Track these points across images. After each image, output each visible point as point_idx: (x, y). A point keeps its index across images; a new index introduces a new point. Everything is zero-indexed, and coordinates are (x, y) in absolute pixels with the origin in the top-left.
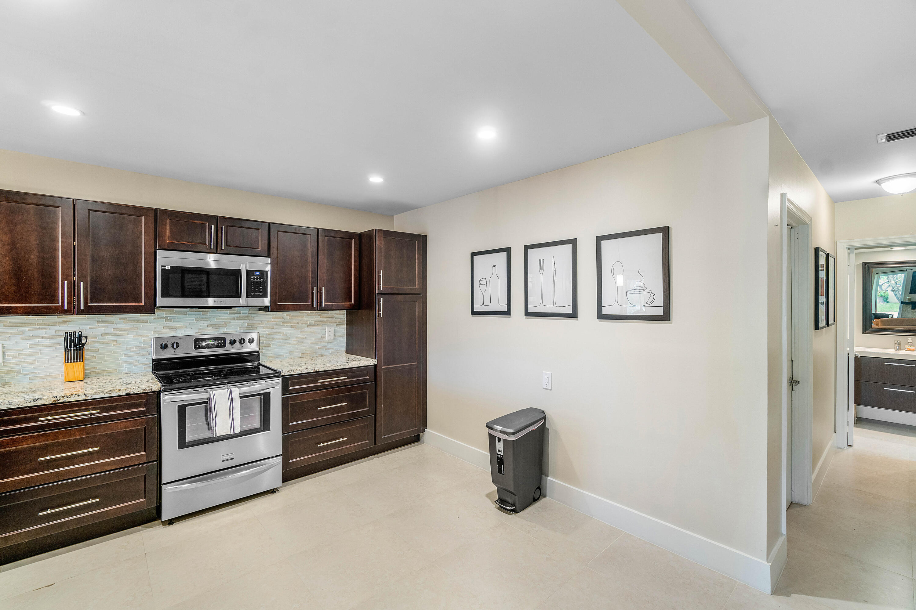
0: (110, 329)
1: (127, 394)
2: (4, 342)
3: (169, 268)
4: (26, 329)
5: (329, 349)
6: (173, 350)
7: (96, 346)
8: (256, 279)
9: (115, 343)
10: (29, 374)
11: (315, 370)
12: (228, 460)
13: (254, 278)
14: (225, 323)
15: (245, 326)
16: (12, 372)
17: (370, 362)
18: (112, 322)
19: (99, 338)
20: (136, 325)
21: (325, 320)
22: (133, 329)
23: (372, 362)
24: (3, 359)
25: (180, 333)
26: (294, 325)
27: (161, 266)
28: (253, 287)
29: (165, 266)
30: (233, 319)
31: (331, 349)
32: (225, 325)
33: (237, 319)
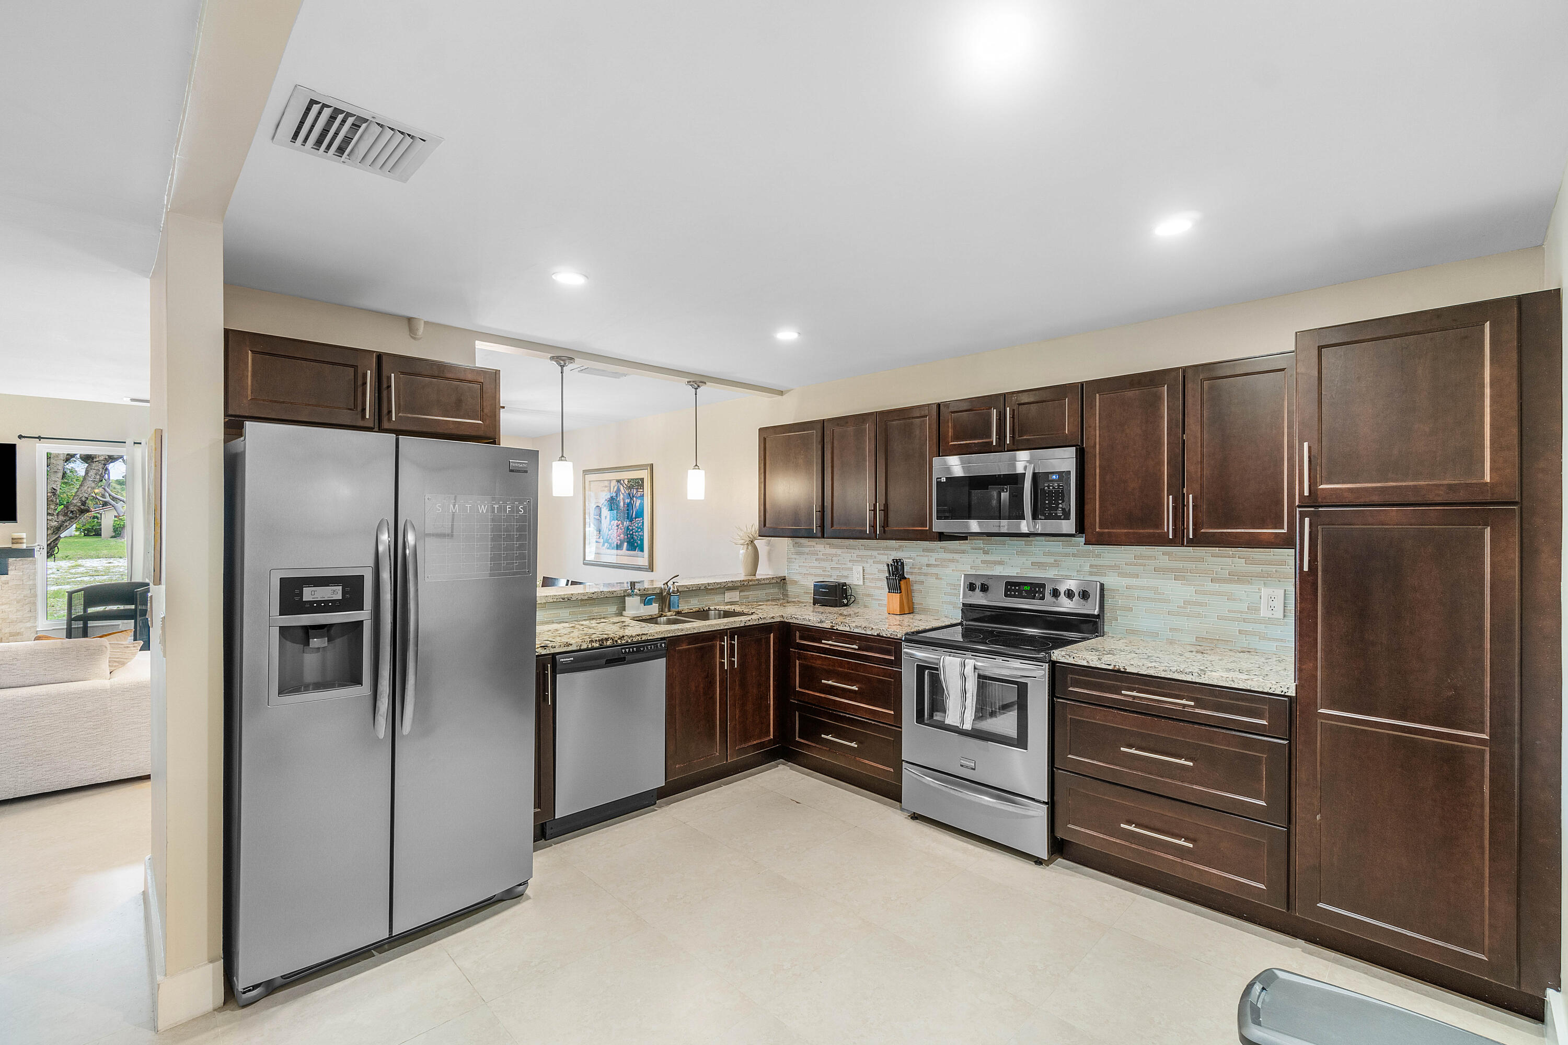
0: (932, 558)
1: (878, 635)
2: (865, 565)
3: (945, 481)
4: (875, 553)
5: (1269, 639)
6: (981, 594)
7: (922, 578)
8: (1051, 488)
9: (937, 577)
10: (878, 600)
11: (1117, 667)
12: (967, 767)
13: (1048, 487)
14: (1055, 561)
15: (1087, 568)
16: (869, 595)
17: (1270, 685)
18: (932, 551)
19: (925, 570)
20: (956, 556)
21: (1258, 569)
22: (952, 561)
23: (1275, 687)
24: (864, 582)
25: (998, 571)
26: (1179, 575)
27: (937, 478)
28: (1047, 502)
29: (941, 478)
30: (1067, 555)
31: (1277, 640)
32: (1056, 564)
33: (1074, 555)
